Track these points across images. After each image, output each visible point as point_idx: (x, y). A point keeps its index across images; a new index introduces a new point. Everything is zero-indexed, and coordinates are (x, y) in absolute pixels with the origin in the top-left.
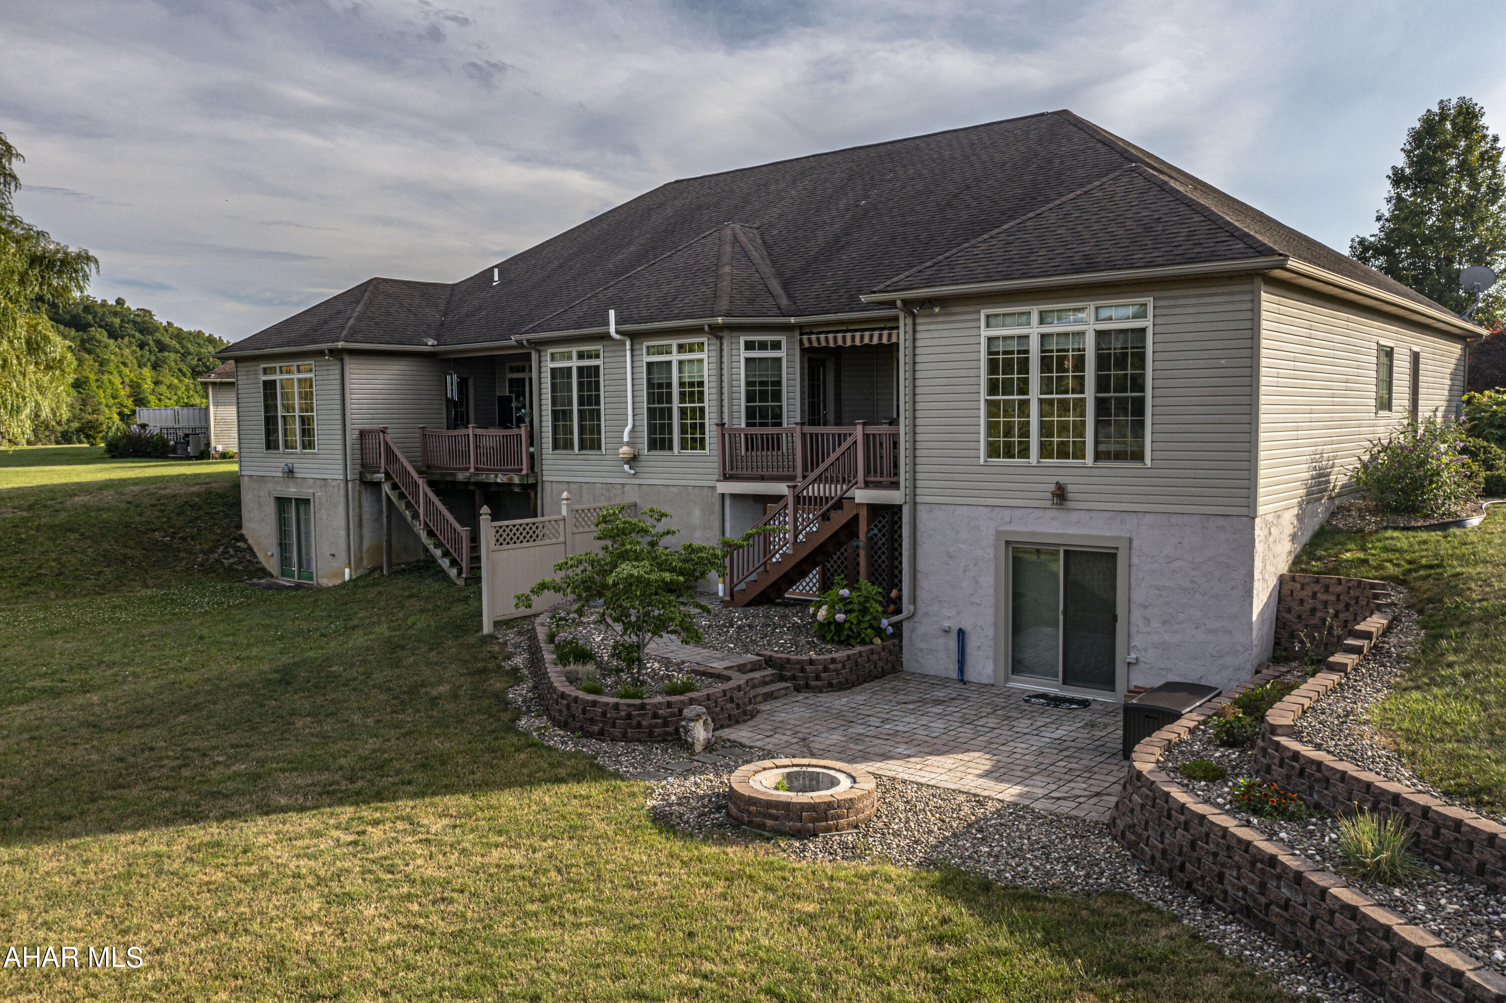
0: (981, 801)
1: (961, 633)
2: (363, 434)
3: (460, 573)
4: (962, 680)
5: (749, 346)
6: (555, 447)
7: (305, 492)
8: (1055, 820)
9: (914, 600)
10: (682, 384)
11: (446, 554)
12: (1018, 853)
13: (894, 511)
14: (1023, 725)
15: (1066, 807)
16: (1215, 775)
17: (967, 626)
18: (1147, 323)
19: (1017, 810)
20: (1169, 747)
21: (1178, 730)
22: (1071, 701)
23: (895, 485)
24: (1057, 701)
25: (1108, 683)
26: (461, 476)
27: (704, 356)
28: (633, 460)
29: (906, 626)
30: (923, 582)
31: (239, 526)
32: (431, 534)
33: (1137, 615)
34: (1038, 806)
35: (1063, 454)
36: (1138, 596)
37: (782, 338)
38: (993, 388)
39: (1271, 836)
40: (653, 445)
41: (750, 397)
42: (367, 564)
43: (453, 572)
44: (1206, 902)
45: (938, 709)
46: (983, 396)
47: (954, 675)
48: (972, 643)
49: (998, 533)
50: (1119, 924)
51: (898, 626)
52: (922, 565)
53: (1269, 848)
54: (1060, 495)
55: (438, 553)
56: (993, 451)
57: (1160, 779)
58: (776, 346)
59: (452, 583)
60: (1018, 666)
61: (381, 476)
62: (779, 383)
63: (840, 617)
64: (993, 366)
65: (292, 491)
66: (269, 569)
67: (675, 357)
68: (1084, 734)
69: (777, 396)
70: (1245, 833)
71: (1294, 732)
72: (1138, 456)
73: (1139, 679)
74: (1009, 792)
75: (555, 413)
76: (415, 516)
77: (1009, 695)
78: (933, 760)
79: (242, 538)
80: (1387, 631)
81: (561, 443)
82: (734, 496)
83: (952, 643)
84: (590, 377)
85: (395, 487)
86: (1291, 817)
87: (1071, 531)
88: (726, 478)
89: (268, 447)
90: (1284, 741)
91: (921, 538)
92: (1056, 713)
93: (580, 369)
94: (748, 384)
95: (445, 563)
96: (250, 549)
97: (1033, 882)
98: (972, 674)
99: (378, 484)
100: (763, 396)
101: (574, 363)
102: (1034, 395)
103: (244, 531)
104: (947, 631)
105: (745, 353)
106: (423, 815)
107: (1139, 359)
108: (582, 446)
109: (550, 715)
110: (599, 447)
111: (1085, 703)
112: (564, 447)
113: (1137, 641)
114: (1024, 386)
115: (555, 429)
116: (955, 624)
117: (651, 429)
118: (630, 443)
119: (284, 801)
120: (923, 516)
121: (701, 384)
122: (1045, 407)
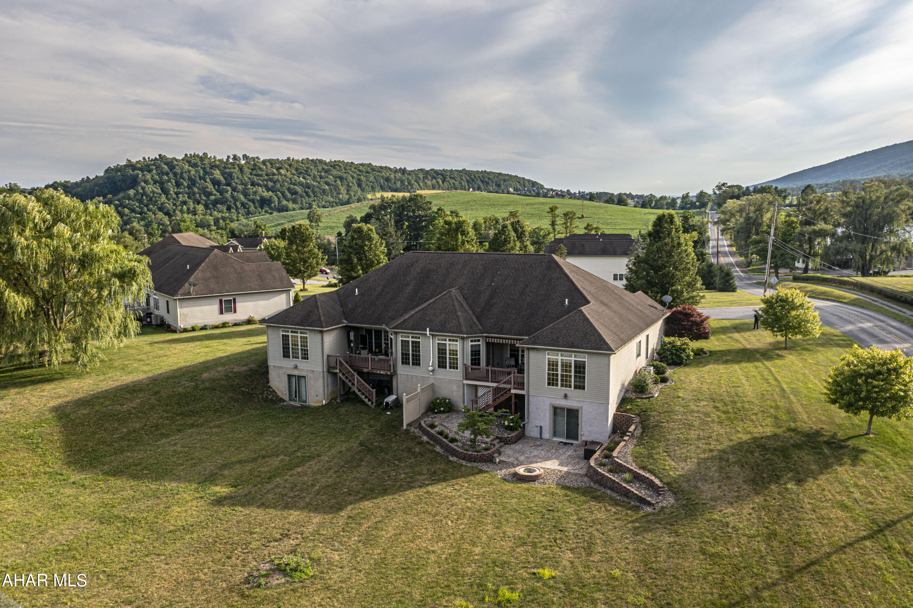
0: (561, 471)
1: (541, 427)
2: (328, 356)
3: (372, 403)
4: (541, 438)
5: (472, 341)
6: (403, 363)
7: (302, 374)
8: (576, 474)
9: (528, 418)
10: (450, 350)
11: (366, 397)
12: (572, 481)
13: (523, 396)
14: (561, 451)
15: (576, 471)
16: (604, 465)
17: (542, 425)
18: (586, 360)
19: (568, 473)
20: (596, 459)
21: (596, 455)
22: (569, 443)
23: (523, 389)
24: (565, 444)
25: (576, 438)
26: (365, 370)
27: (458, 343)
28: (433, 371)
29: (526, 425)
30: (531, 414)
31: (268, 382)
32: (359, 391)
33: (583, 424)
34: (572, 471)
35: (566, 386)
36: (583, 420)
37: (481, 339)
38: (549, 370)
39: (614, 477)
40: (439, 367)
41: (472, 355)
42: (330, 398)
43: (370, 403)
44: (605, 487)
45: (540, 448)
46: (547, 371)
47: (538, 436)
48: (544, 429)
49: (550, 404)
50: (592, 492)
51: (524, 425)
52: (531, 410)
53: (614, 478)
54: (566, 396)
55: (363, 397)
56: (549, 384)
57: (595, 467)
58: (479, 341)
59: (370, 407)
60: (555, 434)
61: (338, 371)
62: (479, 351)
63: (511, 424)
64: (549, 365)
65: (296, 373)
66: (284, 398)
67: (448, 342)
68: (574, 453)
69: (479, 355)
70: (610, 476)
71: (617, 457)
72: (584, 388)
73: (584, 438)
74: (565, 469)
75: (402, 354)
76: (353, 384)
77: (554, 442)
78: (547, 462)
79: (270, 387)
80: (635, 430)
81: (405, 361)
82: (467, 384)
83: (539, 429)
84: (416, 345)
85: (343, 374)
86: (617, 473)
87: (568, 404)
88: (466, 379)
89: (284, 356)
90: (616, 459)
91: (530, 403)
92: (567, 447)
93: (413, 342)
94: (472, 351)
95: (366, 400)
96: (274, 391)
97: (576, 486)
98: (543, 437)
99: (336, 373)
100: (475, 355)
101: (410, 339)
102: (559, 372)
103: (270, 384)
104: (537, 426)
105: (470, 344)
106: (460, 483)
107: (584, 368)
108: (413, 364)
109: (456, 457)
110: (420, 365)
111: (572, 444)
112: (406, 364)
113: (583, 430)
114: (557, 370)
115: (402, 358)
116: (539, 425)
117: (439, 362)
118: (432, 366)
119: (427, 482)
120: (531, 398)
121: (457, 351)
122: (562, 376)
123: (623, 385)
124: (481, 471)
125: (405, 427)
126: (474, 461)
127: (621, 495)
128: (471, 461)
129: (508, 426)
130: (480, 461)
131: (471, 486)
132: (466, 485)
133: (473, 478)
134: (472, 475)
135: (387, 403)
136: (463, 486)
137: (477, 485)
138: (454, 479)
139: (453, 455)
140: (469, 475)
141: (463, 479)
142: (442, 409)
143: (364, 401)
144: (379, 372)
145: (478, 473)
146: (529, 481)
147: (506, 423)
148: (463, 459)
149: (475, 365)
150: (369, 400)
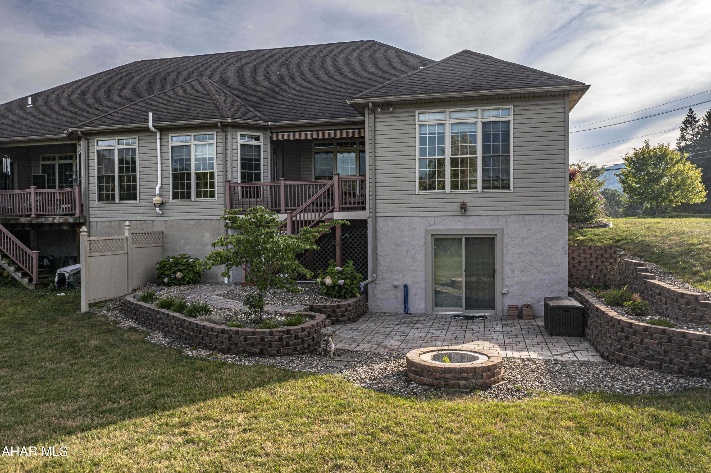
1: (406, 286)
3: (31, 280)
4: (406, 312)
5: (243, 137)
6: (100, 199)
9: (375, 271)
10: (197, 159)
11: (18, 269)
13: (363, 223)
17: (409, 282)
18: (511, 118)
23: (364, 208)
24: (469, 317)
25: (491, 306)
26: (23, 220)
27: (214, 142)
28: (162, 205)
29: (369, 286)
30: (381, 260)
32: (5, 257)
33: (507, 268)
35: (464, 186)
36: (508, 258)
37: (261, 135)
40: (175, 196)
41: (243, 166)
43: (26, 281)
46: (418, 156)
47: (401, 311)
48: (412, 292)
49: (426, 231)
51: (366, 286)
52: (380, 250)
54: (464, 208)
55: (11, 268)
56: (423, 186)
59: (24, 288)
62: (259, 160)
64: (423, 141)
67: (192, 143)
69: (258, 167)
72: (506, 186)
73: (508, 302)
75: (100, 178)
77: (441, 317)
81: (105, 194)
83: (400, 294)
84: (128, 158)
87: (470, 227)
91: (380, 236)
93: (120, 150)
95: (18, 276)
98: (412, 310)
100: (251, 168)
101: (116, 147)
102: (448, 155)
104: (396, 287)
105: (240, 142)
107: (506, 137)
108: (122, 198)
109: (206, 347)
110: (135, 198)
111: (485, 318)
112: (108, 199)
113: (507, 282)
114: (442, 151)
115: (100, 189)
116: (401, 283)
117: (175, 186)
118: (160, 195)
120: (380, 223)
122: (454, 162)
124: (287, 376)
126: (261, 354)
128: (252, 355)
129: (334, 286)
130: (279, 353)
132: (241, 419)
133: (264, 395)
134: (262, 385)
135: (62, 276)
138: (192, 401)
140: (249, 387)
141: (227, 401)
142: (179, 275)
143: (14, 279)
144: (50, 220)
147: (328, 281)
148: (229, 351)
149: (250, 179)
150: (25, 275)
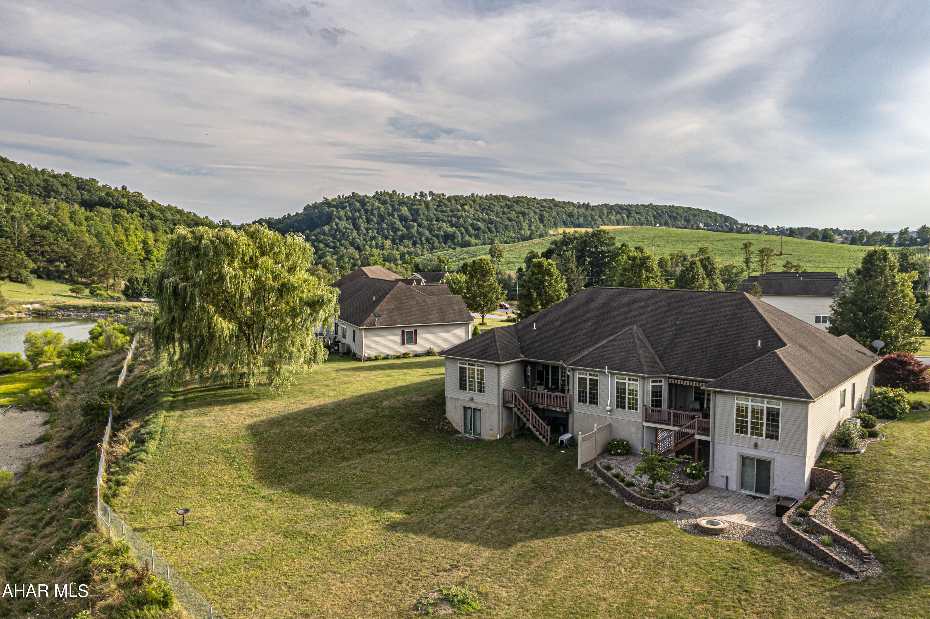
0: (748, 527)
1: (727, 477)
2: (504, 390)
3: (547, 440)
4: (727, 489)
5: (653, 381)
6: (579, 401)
7: (478, 407)
8: (766, 532)
9: (713, 467)
10: (629, 390)
11: (541, 434)
12: (760, 539)
13: (708, 443)
14: (749, 505)
15: (766, 529)
16: (799, 524)
17: (728, 475)
18: (780, 407)
19: (756, 530)
20: (789, 517)
21: (790, 512)
22: (758, 498)
23: (708, 435)
24: (755, 498)
25: (768, 493)
26: (541, 406)
27: (638, 383)
28: (610, 411)
29: (710, 474)
30: (716, 463)
31: (444, 413)
32: (534, 427)
33: (776, 477)
34: (761, 528)
35: (757, 435)
36: (776, 472)
37: (663, 380)
38: (737, 415)
39: (810, 538)
40: (618, 406)
41: (653, 396)
42: (504, 433)
43: (544, 440)
44: (799, 549)
45: (725, 500)
46: (735, 417)
47: (724, 487)
48: (730, 480)
49: (738, 453)
50: (783, 552)
51: (708, 474)
52: (716, 458)
53: (810, 540)
55: (538, 433)
56: (737, 431)
57: (788, 525)
58: (661, 381)
59: (544, 444)
60: (743, 486)
61: (513, 406)
62: (661, 392)
63: (694, 472)
64: (738, 410)
65: (472, 405)
66: (459, 430)
67: (627, 382)
68: (764, 509)
69: (661, 396)
70: (805, 537)
71: (814, 517)
72: (777, 438)
73: (776, 493)
74: (753, 525)
75: (579, 392)
76: (528, 420)
77: (742, 495)
78: (732, 516)
79: (446, 418)
80: (836, 488)
81: (582, 399)
82: (647, 427)
83: (724, 480)
84: (594, 383)
85: (519, 409)
86: (813, 534)
87: (759, 454)
88: (646, 421)
89: (461, 388)
90: (813, 519)
91: (716, 451)
92: (756, 501)
93: (590, 380)
94: (653, 392)
95: (541, 437)
96: (450, 422)
97: (766, 545)
98: (729, 488)
99: (511, 408)
100: (657, 397)
101: (588, 377)
102: (749, 419)
103: (446, 415)
104: (722, 476)
105: (652, 384)
106: (636, 530)
107: (778, 415)
108: (590, 403)
109: (633, 502)
110: (597, 404)
111: (762, 498)
112: (583, 402)
113: (775, 483)
114: (747, 417)
115: (579, 396)
116: (725, 475)
117: (617, 402)
118: (610, 405)
119: (600, 526)
120: (716, 445)
121: (636, 391)
122: (752, 423)
123: (823, 437)
124: (659, 520)
125: (579, 467)
126: (652, 508)
127: (818, 559)
128: (649, 508)
129: (691, 474)
130: (658, 509)
131: (647, 534)
132: (642, 532)
133: (650, 526)
134: (649, 522)
135: (562, 441)
136: (639, 533)
137: (654, 534)
138: (629, 525)
139: (629, 500)
140: (646, 522)
141: (639, 526)
142: (619, 451)
143: (538, 438)
144: (554, 409)
145: (655, 521)
146: (712, 534)
147: (688, 470)
148: (640, 505)
149: (656, 406)
150: (544, 437)
